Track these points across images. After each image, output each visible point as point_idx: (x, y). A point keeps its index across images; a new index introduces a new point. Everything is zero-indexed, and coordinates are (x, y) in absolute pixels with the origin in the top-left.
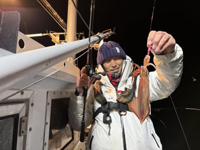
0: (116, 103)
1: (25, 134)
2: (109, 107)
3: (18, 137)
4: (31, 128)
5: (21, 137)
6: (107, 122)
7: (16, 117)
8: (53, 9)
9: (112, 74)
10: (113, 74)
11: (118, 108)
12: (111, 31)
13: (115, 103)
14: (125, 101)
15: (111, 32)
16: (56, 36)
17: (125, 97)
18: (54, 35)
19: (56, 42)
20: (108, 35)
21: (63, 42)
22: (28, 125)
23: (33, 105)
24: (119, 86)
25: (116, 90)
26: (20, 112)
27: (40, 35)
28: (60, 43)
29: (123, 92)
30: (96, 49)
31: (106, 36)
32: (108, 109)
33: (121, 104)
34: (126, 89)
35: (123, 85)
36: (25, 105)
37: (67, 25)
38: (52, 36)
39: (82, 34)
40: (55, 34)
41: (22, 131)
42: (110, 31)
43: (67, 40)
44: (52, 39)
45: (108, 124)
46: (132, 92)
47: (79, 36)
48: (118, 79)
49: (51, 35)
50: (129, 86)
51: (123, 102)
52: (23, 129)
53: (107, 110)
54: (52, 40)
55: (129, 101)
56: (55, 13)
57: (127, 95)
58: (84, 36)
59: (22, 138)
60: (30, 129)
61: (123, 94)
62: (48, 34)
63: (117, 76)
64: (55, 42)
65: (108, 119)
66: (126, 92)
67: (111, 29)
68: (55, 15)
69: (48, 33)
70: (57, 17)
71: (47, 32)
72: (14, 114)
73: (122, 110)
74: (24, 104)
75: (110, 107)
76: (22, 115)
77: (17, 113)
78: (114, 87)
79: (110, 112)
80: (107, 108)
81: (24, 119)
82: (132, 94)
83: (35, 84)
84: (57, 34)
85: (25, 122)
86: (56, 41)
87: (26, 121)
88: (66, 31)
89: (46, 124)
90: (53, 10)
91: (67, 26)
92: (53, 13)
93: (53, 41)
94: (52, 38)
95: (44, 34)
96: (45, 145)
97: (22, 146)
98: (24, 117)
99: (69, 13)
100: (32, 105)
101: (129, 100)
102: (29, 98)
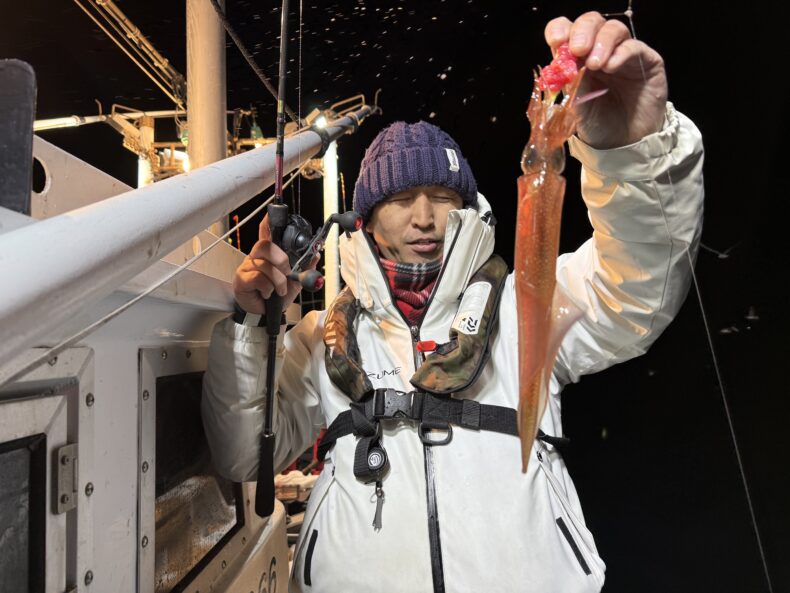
0: (411, 393)
1: (74, 506)
2: (380, 410)
3: (49, 518)
4: (89, 484)
5: (57, 516)
6: (370, 474)
7: (35, 445)
8: (123, 17)
9: (399, 268)
10: (403, 269)
11: (416, 416)
12: (367, 103)
13: (405, 394)
14: (448, 386)
15: (364, 107)
16: (138, 124)
17: (447, 368)
18: (131, 121)
19: (140, 150)
20: (353, 122)
21: (169, 148)
22: (80, 474)
23: (93, 400)
24: (427, 320)
25: (416, 336)
26: (49, 427)
27: (71, 122)
28: (157, 154)
29: (439, 347)
30: (310, 175)
31: (345, 124)
32: (376, 420)
33: (429, 397)
34: (454, 334)
35: (443, 319)
36: (63, 400)
37: (186, 80)
38: (122, 128)
39: (248, 113)
40: (137, 115)
41: (60, 494)
42: (359, 101)
43: (191, 143)
44: (123, 137)
45: (372, 481)
46: (477, 347)
47: (237, 124)
48: (424, 292)
49: (119, 119)
50: (467, 321)
51: (436, 391)
52: (63, 490)
53: (372, 425)
54: (125, 145)
55: (461, 384)
56: (134, 34)
57: (456, 358)
58: (255, 124)
59: (62, 519)
60: (89, 489)
61: (441, 359)
62: (103, 118)
63: (419, 276)
64: (137, 153)
65: (375, 460)
66: (453, 347)
67: (363, 96)
68: (131, 40)
69: (104, 114)
70: (143, 48)
71: (101, 111)
72: (28, 434)
73: (434, 422)
74: (59, 399)
75: (384, 411)
76: (56, 438)
77: (40, 430)
78: (405, 326)
79: (384, 431)
80: (370, 418)
81: (65, 453)
82: (477, 356)
83: (106, 321)
84: (142, 117)
85: (69, 464)
86: (142, 145)
87: (71, 458)
88: (185, 106)
89: (143, 467)
90: (123, 22)
91: (189, 83)
92: (125, 34)
93: (129, 148)
94: (122, 133)
95: (89, 120)
96: (144, 546)
97: (62, 549)
98: (63, 446)
99: (192, 35)
100: (90, 399)
101: (463, 380)
102: (75, 374)
